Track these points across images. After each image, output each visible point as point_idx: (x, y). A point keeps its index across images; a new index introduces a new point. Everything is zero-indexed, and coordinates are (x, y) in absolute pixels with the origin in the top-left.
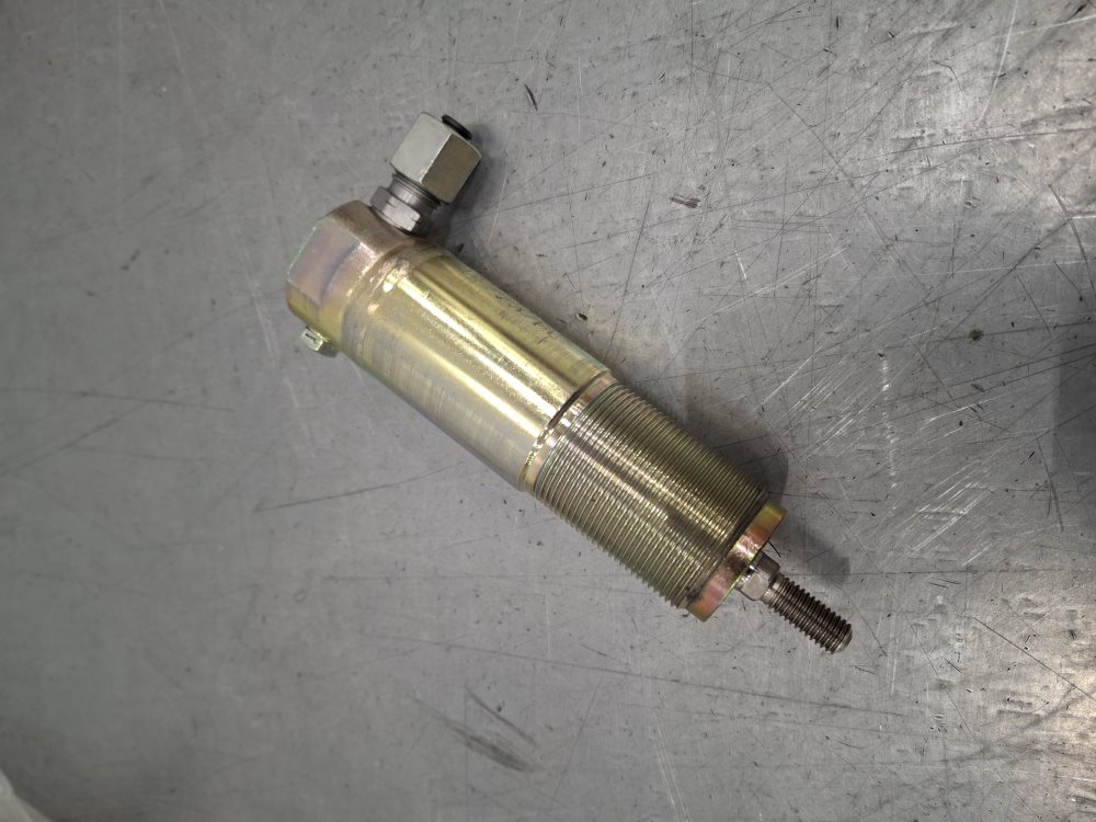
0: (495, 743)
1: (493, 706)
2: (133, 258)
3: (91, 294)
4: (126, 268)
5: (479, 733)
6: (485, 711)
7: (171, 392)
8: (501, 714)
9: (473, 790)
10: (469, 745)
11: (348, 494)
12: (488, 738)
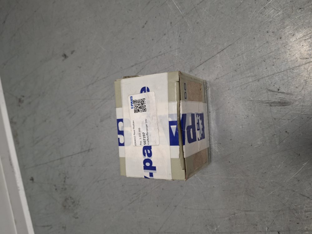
0: (279, 101)
1: (276, 90)
2: (146, 24)
3: (133, 39)
4: (143, 27)
5: (273, 100)
6: (274, 93)
7: (161, 52)
8: (279, 91)
9: (275, 119)
10: (271, 106)
11: (218, 53)
12: (277, 100)
